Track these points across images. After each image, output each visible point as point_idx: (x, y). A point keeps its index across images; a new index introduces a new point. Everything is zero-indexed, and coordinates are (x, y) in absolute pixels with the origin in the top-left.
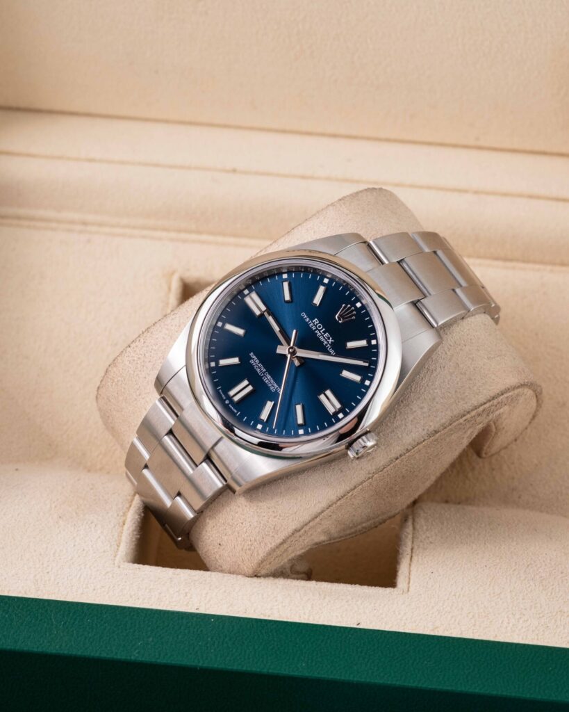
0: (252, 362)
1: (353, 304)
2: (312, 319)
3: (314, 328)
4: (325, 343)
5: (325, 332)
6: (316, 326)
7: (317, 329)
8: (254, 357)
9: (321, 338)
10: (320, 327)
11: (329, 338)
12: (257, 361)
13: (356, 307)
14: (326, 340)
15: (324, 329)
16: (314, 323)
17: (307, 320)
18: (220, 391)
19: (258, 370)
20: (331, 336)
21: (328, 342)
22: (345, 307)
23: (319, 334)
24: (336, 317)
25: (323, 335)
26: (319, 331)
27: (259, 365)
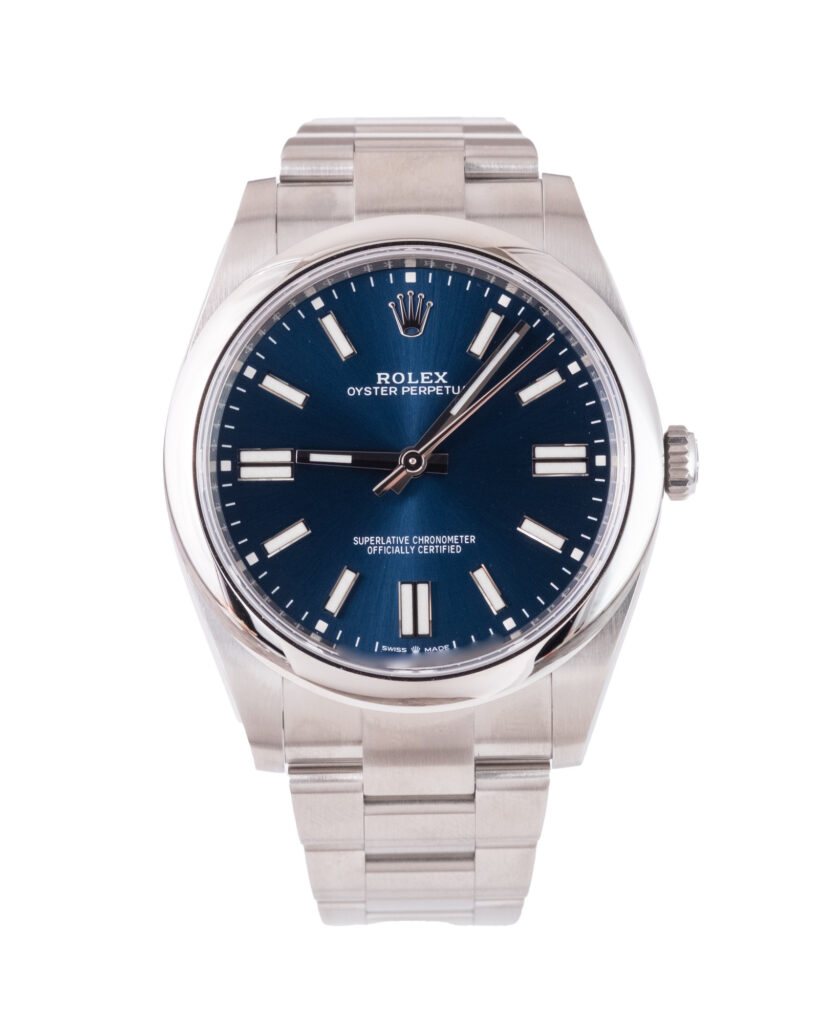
0: (372, 551)
1: (401, 285)
2: (373, 382)
3: (393, 391)
4: (438, 390)
5: (417, 377)
6: (392, 384)
7: (399, 387)
8: (366, 540)
9: (423, 391)
10: (398, 378)
11: (435, 378)
12: (379, 540)
13: (411, 286)
14: (435, 385)
15: (410, 374)
16: (383, 384)
17: (368, 391)
18: (384, 648)
19: (397, 550)
20: (433, 371)
21: (441, 383)
22: (397, 307)
23: (412, 390)
24: (402, 333)
25: (420, 384)
26: (406, 383)
27: (389, 541)
